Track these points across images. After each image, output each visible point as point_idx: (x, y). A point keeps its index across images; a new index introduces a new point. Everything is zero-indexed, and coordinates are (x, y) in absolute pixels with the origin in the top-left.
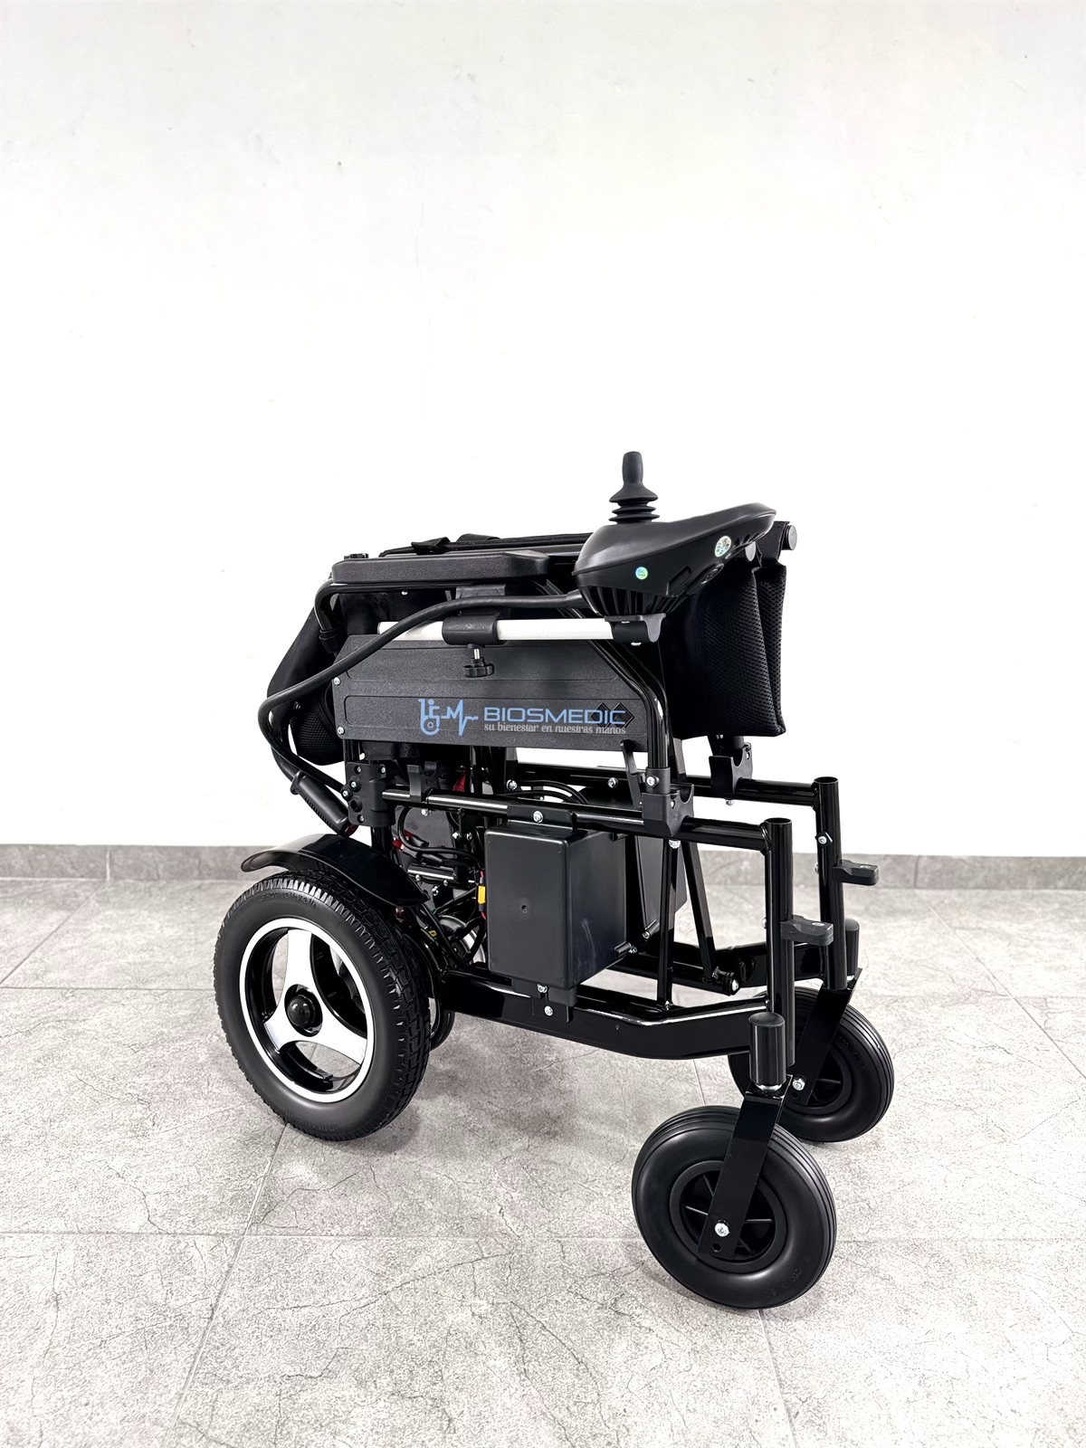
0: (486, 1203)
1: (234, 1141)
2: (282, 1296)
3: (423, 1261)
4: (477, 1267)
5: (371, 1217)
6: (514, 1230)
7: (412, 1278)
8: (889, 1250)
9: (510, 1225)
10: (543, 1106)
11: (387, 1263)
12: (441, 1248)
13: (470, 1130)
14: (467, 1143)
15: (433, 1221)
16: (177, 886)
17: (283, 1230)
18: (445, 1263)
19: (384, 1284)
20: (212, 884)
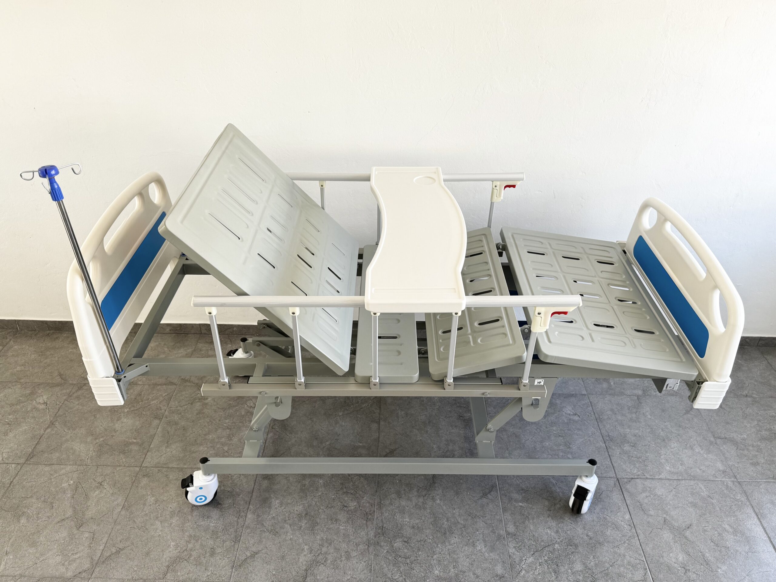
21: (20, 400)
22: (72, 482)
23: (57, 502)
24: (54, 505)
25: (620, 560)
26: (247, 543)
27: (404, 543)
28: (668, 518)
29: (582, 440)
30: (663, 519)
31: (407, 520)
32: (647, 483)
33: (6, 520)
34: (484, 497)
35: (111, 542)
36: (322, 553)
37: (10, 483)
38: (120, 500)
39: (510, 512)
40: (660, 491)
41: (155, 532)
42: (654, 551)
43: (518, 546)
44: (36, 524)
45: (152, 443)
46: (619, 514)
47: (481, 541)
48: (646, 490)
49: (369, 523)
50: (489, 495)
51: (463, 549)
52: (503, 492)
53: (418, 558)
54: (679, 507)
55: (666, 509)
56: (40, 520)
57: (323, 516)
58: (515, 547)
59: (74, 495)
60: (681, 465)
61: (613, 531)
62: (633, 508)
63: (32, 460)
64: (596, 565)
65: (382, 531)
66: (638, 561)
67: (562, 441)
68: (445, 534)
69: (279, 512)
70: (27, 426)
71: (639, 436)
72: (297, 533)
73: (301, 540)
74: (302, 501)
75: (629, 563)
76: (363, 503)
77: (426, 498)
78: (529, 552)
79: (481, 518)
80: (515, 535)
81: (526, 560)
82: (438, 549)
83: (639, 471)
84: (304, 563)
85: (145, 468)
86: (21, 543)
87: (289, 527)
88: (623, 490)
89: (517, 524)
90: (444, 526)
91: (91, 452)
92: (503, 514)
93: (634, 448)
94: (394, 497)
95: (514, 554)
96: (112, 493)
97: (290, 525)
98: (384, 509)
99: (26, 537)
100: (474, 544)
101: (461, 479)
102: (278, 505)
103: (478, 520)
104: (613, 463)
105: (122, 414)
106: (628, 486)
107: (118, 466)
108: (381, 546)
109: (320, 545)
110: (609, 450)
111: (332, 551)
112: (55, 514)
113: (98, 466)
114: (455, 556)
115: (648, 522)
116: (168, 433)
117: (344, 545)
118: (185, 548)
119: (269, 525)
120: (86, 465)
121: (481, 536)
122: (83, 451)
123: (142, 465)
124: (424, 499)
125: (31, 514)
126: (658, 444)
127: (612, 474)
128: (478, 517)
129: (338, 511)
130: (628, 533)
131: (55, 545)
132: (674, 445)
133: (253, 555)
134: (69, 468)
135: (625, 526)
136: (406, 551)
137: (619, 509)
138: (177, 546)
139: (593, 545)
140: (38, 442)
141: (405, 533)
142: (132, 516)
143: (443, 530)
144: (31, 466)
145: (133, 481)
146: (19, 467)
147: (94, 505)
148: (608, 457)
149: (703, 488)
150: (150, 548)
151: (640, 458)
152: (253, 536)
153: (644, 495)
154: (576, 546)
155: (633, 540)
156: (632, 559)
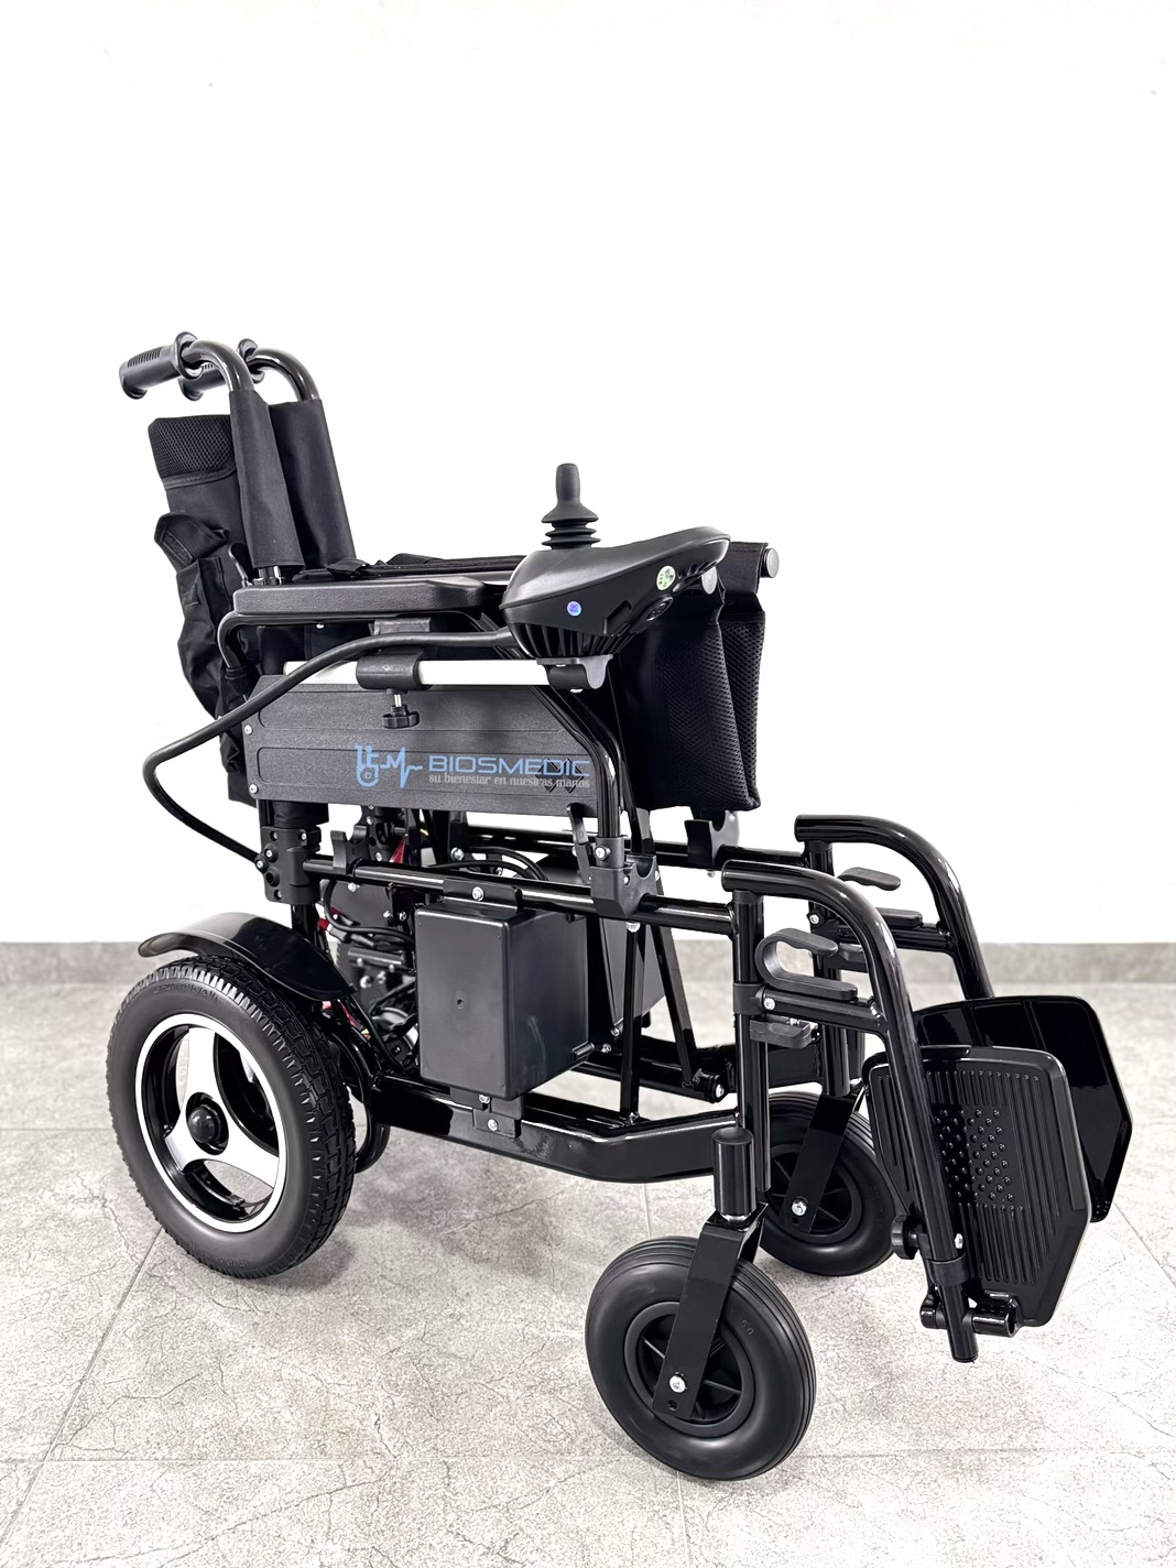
0: (359, 1413)
1: (51, 1333)
2: (80, 1544)
3: (268, 1493)
4: (335, 1500)
5: (210, 1434)
6: (390, 1447)
7: (250, 1517)
8: (863, 1466)
9: (386, 1442)
10: (450, 1280)
11: (222, 1496)
12: (294, 1475)
13: (353, 1315)
14: (346, 1331)
15: (289, 1437)
16: (30, 991)
17: (94, 1453)
18: (296, 1495)
19: (213, 1525)
20: (74, 991)
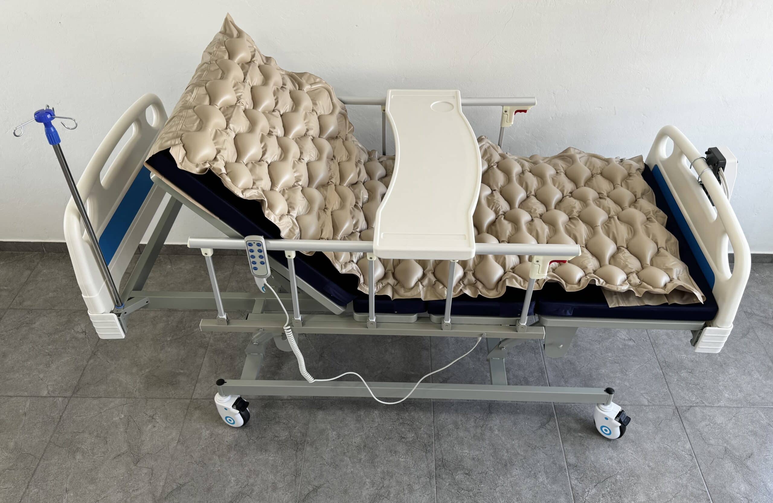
21: (57, 328)
22: (123, 416)
23: (111, 437)
24: (108, 440)
25: (682, 490)
26: (307, 477)
27: (465, 475)
28: (728, 447)
29: (639, 366)
30: (724, 448)
31: (466, 451)
32: (706, 411)
33: (62, 457)
34: (543, 428)
35: (171, 478)
36: (385, 486)
37: (59, 417)
38: (175, 434)
39: (570, 442)
40: (720, 420)
41: (214, 467)
42: (716, 481)
43: (580, 477)
44: (93, 460)
45: (200, 374)
46: (679, 443)
47: (543, 472)
48: (706, 419)
49: (429, 455)
50: (547, 425)
51: (525, 481)
52: (561, 422)
53: (481, 491)
54: (739, 436)
55: (727, 438)
56: (96, 456)
57: (381, 448)
58: (577, 479)
59: (127, 429)
60: (740, 391)
61: (675, 461)
62: (694, 437)
63: (79, 393)
64: (659, 495)
65: (442, 464)
66: (701, 492)
67: (619, 368)
68: (506, 465)
69: (337, 444)
70: (68, 357)
71: (697, 362)
72: (358, 466)
73: (362, 473)
74: (359, 432)
75: (692, 494)
76: (421, 434)
77: (483, 429)
78: (591, 483)
79: (541, 449)
80: (576, 466)
81: (588, 491)
82: (500, 481)
83: (698, 398)
84: (367, 497)
85: (196, 401)
86: (79, 480)
87: (348, 459)
88: (683, 418)
89: (577, 455)
90: (504, 457)
91: (138, 384)
92: (563, 445)
93: (691, 374)
94: (451, 428)
95: (576, 485)
96: (166, 427)
97: (350, 458)
98: (443, 441)
99: (84, 474)
100: (536, 476)
101: (518, 409)
102: (335, 437)
103: (538, 451)
104: (671, 391)
105: (166, 343)
106: (687, 415)
107: (167, 398)
108: (442, 479)
109: (381, 478)
110: (667, 377)
111: (394, 484)
112: (110, 449)
113: (147, 399)
114: (517, 488)
115: (709, 452)
116: (215, 362)
117: (406, 478)
118: (246, 483)
119: (328, 459)
120: (135, 398)
121: (543, 467)
122: (130, 383)
123: (192, 397)
124: (482, 430)
125: (86, 450)
126: (715, 370)
127: (670, 402)
128: (538, 447)
129: (396, 442)
130: (689, 463)
131: (114, 481)
132: (732, 371)
133: (315, 490)
134: (118, 401)
135: (686, 456)
136: (468, 483)
137: (679, 438)
138: (237, 481)
139: (655, 475)
140: (82, 374)
141: (466, 465)
142: (189, 450)
143: (503, 462)
144: (79, 399)
145: (185, 413)
146: (66, 400)
147: (148, 439)
148: (666, 384)
149: (763, 416)
150: (211, 484)
151: (698, 384)
152: (314, 470)
153: (704, 423)
154: (638, 477)
155: (694, 471)
156: (695, 490)
